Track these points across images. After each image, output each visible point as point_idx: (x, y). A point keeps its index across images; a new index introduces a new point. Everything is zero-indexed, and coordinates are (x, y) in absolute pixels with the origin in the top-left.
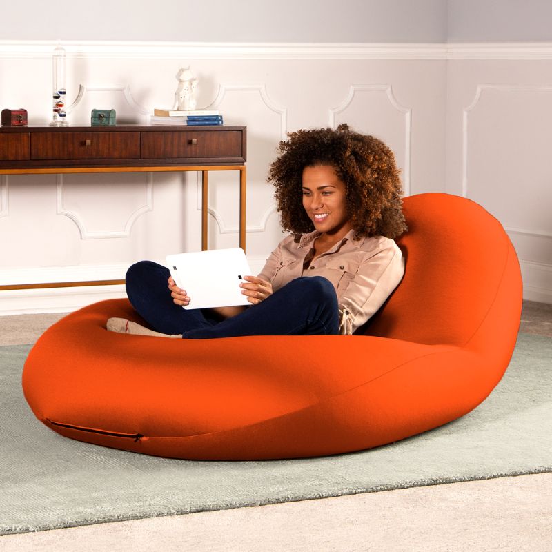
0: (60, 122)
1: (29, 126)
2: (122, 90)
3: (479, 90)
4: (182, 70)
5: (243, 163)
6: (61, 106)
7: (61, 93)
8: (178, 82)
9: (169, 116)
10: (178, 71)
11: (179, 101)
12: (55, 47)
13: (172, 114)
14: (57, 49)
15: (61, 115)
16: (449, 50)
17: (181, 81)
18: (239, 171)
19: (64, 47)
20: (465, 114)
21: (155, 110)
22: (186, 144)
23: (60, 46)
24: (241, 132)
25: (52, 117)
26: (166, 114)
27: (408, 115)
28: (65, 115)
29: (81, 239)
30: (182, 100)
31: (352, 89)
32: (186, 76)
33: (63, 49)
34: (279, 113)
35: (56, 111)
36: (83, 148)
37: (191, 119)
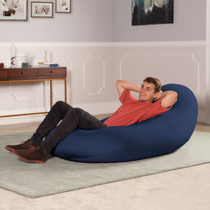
0: (13, 67)
1: (4, 68)
2: (27, 57)
3: (125, 55)
4: (46, 51)
5: (66, 78)
6: (13, 62)
7: (13, 58)
8: (45, 54)
9: (44, 64)
10: (45, 51)
11: (46, 59)
12: (11, 44)
13: (45, 64)
14: (12, 45)
15: (13, 65)
16: (115, 44)
17: (46, 54)
18: (64, 80)
19: (14, 44)
20: (120, 62)
21: (38, 63)
22: (50, 72)
23: (13, 44)
24: (65, 68)
25: (11, 65)
26: (43, 64)
27: (104, 63)
28: (14, 65)
29: (16, 101)
30: (47, 59)
31: (89, 55)
32: (48, 52)
33: (13, 45)
34: (70, 63)
35: (11, 63)
36: (22, 74)
37: (51, 65)
